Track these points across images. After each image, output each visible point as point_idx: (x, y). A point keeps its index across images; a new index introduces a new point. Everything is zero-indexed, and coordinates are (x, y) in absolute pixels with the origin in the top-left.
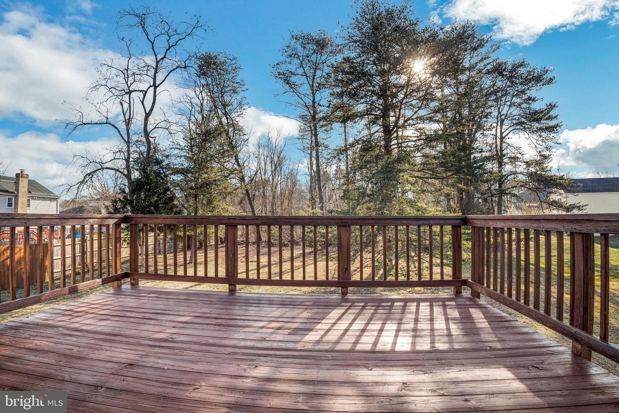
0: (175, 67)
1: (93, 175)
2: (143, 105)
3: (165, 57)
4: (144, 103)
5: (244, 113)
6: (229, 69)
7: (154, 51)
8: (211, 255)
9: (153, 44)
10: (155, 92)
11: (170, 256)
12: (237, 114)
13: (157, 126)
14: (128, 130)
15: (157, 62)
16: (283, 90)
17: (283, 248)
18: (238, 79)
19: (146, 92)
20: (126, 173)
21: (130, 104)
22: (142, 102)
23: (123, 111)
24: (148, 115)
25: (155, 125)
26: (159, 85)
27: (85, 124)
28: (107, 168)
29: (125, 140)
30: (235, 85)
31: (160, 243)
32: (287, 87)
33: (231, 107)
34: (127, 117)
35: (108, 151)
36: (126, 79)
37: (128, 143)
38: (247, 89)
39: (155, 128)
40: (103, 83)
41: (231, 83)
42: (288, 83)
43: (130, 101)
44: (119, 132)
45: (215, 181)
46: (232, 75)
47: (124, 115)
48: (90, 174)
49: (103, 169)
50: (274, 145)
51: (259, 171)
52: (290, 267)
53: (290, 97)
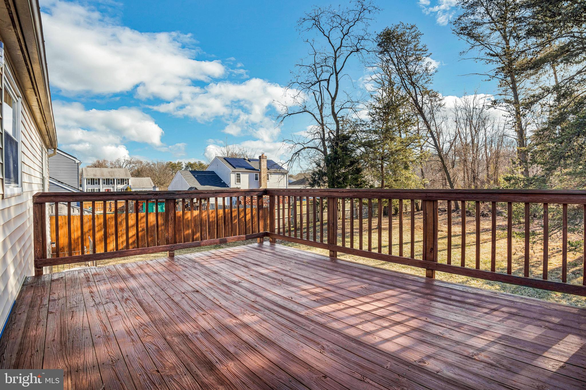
0: (350, 52)
1: (299, 154)
2: (329, 92)
3: (341, 46)
4: (329, 89)
5: (432, 79)
6: (410, 38)
7: (331, 43)
8: (406, 221)
9: (328, 38)
10: (337, 78)
11: (365, 221)
12: (424, 81)
13: (342, 107)
14: (321, 114)
15: (336, 52)
16: (469, 46)
17: (481, 218)
18: (420, 46)
19: (329, 80)
20: (323, 150)
21: (321, 92)
22: (328, 89)
23: (316, 99)
24: (333, 99)
25: (340, 107)
26: (339, 72)
27: (290, 115)
28: (308, 147)
29: (320, 123)
30: (418, 52)
31: (357, 209)
32: (472, 41)
33: (418, 75)
34: (320, 104)
35: (309, 134)
36: (315, 72)
37: (322, 125)
38: (431, 54)
39: (341, 109)
40: (295, 80)
41: (414, 52)
42: (473, 37)
43: (320, 90)
44: (314, 116)
45: (397, 151)
46: (414, 44)
47: (317, 102)
48: (296, 153)
49: (305, 148)
50: (472, 106)
51: (458, 136)
52: (475, 240)
53: (480, 52)
